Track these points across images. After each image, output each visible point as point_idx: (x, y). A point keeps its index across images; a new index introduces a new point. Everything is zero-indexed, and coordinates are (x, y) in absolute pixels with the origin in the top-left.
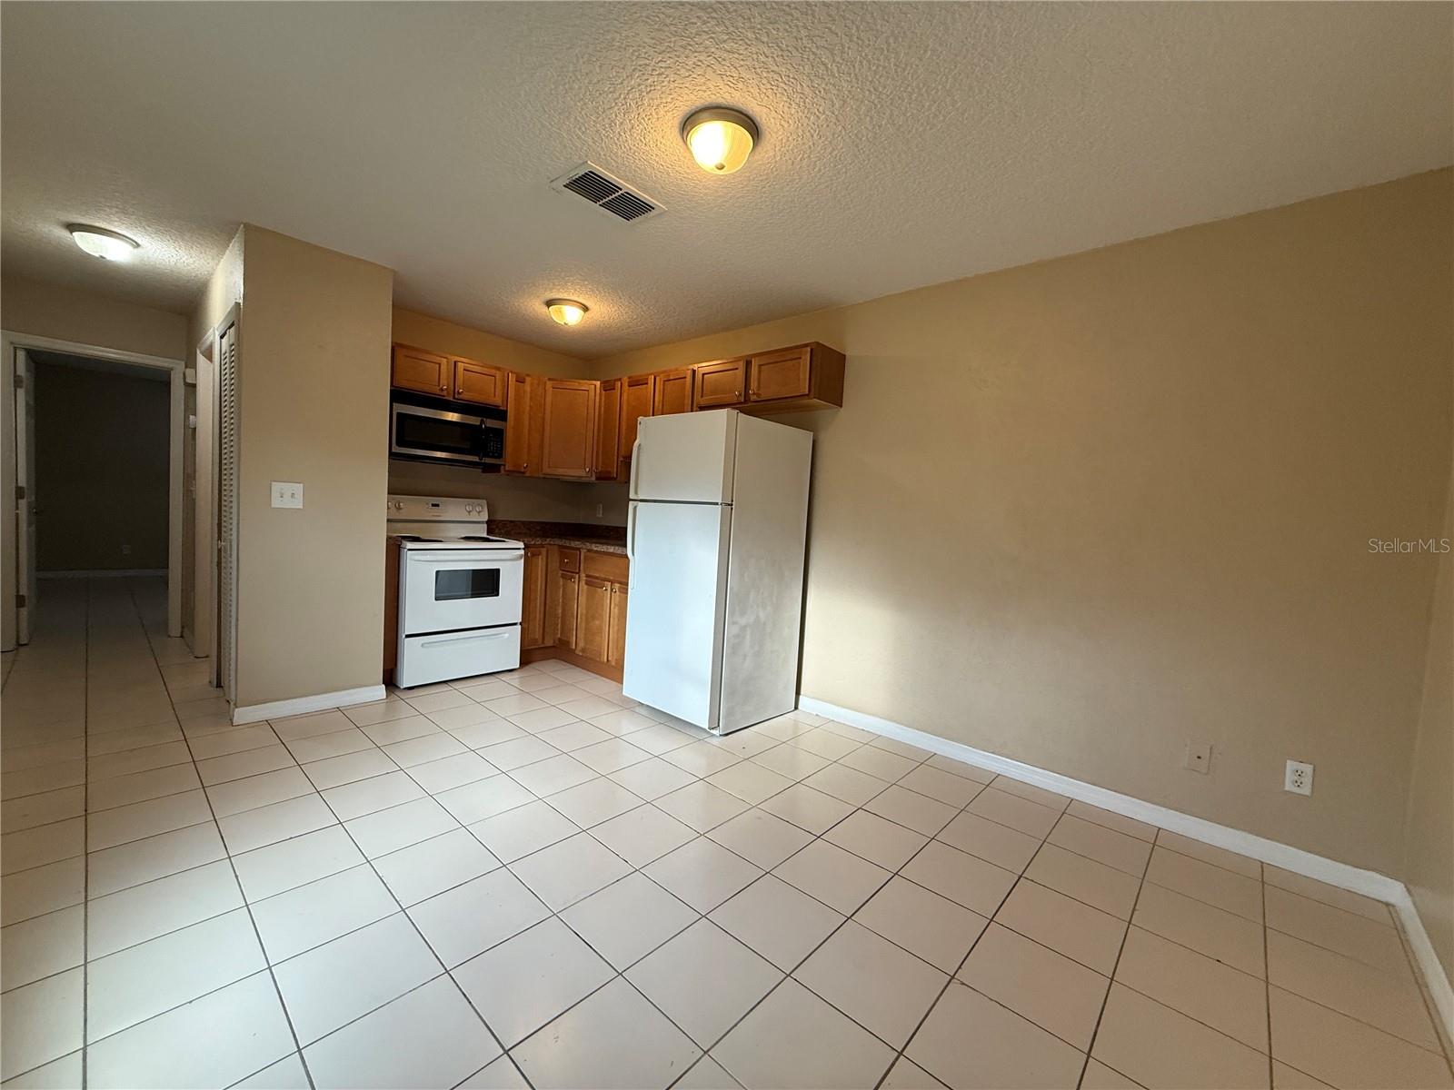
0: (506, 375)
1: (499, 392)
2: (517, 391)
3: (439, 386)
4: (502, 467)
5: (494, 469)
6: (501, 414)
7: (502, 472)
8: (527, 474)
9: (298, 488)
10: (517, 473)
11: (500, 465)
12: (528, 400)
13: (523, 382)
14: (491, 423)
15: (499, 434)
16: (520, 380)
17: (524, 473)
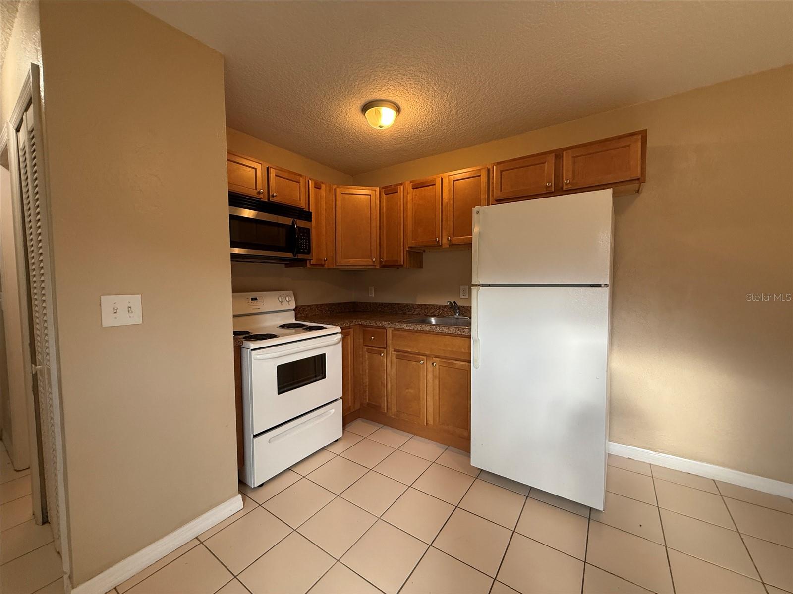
0: (307, 182)
1: (303, 197)
2: (316, 195)
3: (256, 189)
4: (308, 262)
5: (302, 263)
6: (307, 216)
7: (308, 265)
8: (326, 267)
9: (135, 300)
10: (320, 265)
11: (306, 260)
12: (323, 203)
13: (320, 189)
14: (301, 223)
15: (307, 232)
16: (318, 187)
17: (323, 265)
